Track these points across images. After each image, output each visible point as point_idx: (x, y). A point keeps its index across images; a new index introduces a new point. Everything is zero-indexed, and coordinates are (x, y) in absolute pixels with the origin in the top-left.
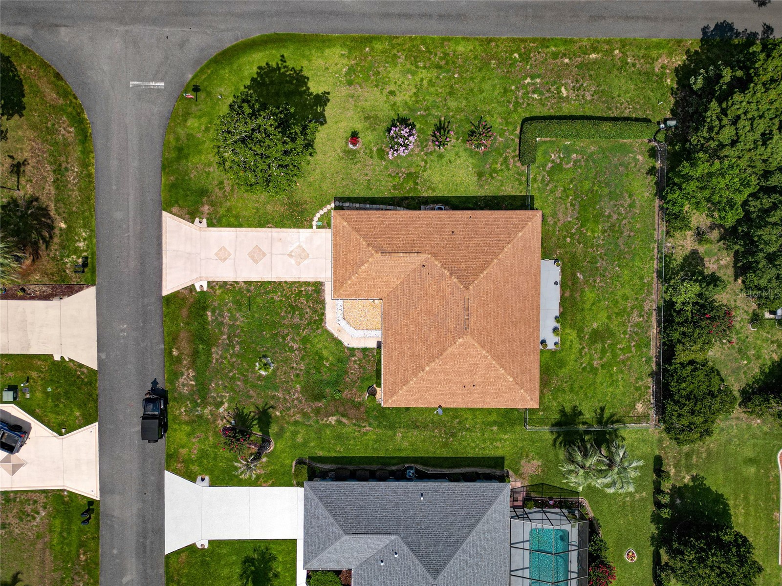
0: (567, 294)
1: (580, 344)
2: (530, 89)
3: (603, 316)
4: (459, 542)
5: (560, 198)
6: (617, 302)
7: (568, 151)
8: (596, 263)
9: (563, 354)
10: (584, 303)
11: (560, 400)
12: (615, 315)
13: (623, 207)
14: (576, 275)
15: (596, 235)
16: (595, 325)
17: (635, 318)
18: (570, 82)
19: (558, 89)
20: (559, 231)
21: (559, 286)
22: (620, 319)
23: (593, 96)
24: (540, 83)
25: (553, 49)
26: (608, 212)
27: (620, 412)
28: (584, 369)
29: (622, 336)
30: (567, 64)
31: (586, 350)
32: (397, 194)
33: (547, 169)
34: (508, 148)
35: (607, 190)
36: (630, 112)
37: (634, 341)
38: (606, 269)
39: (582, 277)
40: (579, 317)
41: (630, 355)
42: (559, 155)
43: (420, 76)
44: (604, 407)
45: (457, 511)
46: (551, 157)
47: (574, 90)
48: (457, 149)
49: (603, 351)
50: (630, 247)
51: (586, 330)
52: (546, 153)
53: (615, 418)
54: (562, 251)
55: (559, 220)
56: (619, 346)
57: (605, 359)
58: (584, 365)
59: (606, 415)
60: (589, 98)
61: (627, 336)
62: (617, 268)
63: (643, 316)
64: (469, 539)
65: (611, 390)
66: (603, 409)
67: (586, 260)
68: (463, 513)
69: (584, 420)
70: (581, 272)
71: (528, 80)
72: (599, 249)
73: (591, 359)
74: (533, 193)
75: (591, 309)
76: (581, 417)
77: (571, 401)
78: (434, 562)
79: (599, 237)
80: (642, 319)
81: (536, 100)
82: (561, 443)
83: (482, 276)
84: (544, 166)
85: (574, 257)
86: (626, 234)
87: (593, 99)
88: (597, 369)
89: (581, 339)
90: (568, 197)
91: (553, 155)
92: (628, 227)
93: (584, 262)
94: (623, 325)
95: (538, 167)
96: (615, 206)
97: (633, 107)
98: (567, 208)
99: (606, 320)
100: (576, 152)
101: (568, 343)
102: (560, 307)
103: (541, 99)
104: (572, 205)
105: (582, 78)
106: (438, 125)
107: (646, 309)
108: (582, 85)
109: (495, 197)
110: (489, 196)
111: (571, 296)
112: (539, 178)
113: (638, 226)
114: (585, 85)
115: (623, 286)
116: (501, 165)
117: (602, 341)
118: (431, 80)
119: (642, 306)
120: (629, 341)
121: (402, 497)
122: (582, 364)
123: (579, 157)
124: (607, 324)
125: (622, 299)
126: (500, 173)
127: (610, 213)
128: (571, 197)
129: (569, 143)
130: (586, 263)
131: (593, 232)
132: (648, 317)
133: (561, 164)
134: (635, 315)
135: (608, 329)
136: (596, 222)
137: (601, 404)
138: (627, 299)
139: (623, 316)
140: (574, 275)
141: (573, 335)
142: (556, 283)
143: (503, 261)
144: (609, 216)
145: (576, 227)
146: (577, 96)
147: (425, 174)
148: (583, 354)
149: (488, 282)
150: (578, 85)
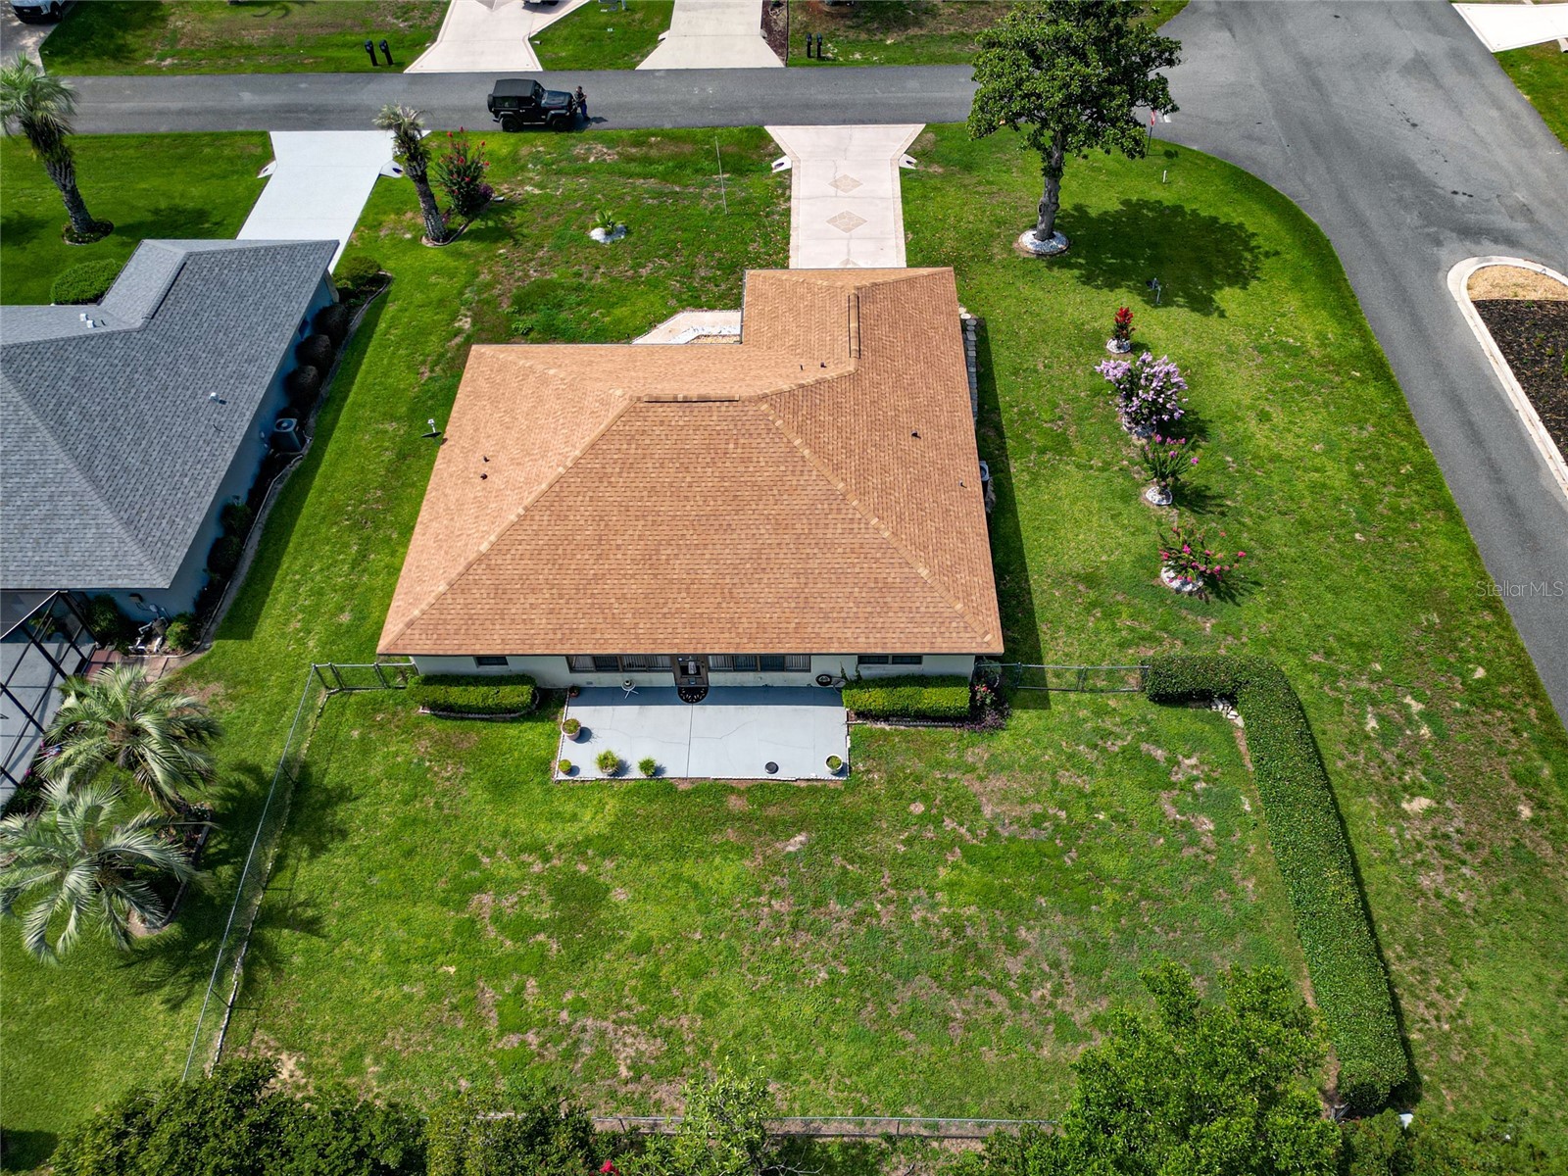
0: (734, 803)
1: (560, 847)
2: (1389, 709)
3: (651, 920)
4: (59, 425)
5: (1056, 783)
6: (697, 975)
7: (1222, 804)
8: (841, 897)
9: (537, 792)
10: (701, 855)
11: (384, 788)
12: (650, 968)
13: (1055, 993)
14: (799, 831)
15: (941, 897)
16: (619, 896)
17: (633, 1046)
18: (1459, 823)
19: (1420, 790)
20: (945, 780)
21: (764, 775)
22: (634, 989)
23: (1438, 896)
24: (1419, 737)
25: (1546, 772)
26: (1030, 938)
27: (282, 997)
28: (473, 862)
29: (569, 996)
30: (1516, 814)
31: (537, 868)
32: (1008, 416)
33: (1144, 747)
34: (1185, 643)
35: (1107, 931)
36: (1427, 1022)
37: (543, 1045)
38: (820, 934)
39: (790, 849)
40: (657, 839)
41: (492, 1028)
42: (1197, 779)
43: (1331, 468)
44: (315, 933)
45: (145, 451)
46: (1189, 757)
47: (1434, 837)
48: (1154, 528)
49: (522, 928)
50: (904, 1022)
51: (609, 865)
52: (1197, 744)
53: (264, 974)
54: (880, 787)
55: (981, 779)
56: (532, 983)
57: (492, 932)
58: (486, 860)
59: (284, 939)
60: (1425, 882)
61: (564, 1015)
62: (823, 975)
63: (637, 1079)
64: (55, 450)
65: (377, 955)
66: (311, 927)
67: (852, 862)
68: (134, 461)
69: (292, 862)
70: (809, 849)
71: (1416, 707)
72: (892, 907)
73: (503, 885)
74: (1057, 708)
75: (677, 878)
76: (305, 852)
77: (371, 821)
78: (35, 363)
79: (934, 907)
80: (624, 1072)
81: (1361, 725)
82: (239, 785)
83: (797, 442)
84: (1153, 737)
85: (861, 824)
86: (955, 1007)
87: (1423, 894)
88: (463, 904)
89: (580, 848)
90: (1062, 805)
91: (1193, 761)
92: (983, 1015)
93: (845, 857)
94: (607, 1002)
95: (1144, 721)
96: (1056, 965)
97: (1447, 1036)
98: (1023, 801)
99: (632, 936)
100: (1223, 832)
101: (569, 808)
102: (692, 780)
103: (1368, 737)
104: (1038, 820)
105: (1485, 863)
106: (1208, 493)
107: (662, 1091)
108: (1464, 863)
109: (1030, 613)
110: (1030, 599)
111: (731, 817)
112: (1108, 724)
113: (990, 1057)
114: (1464, 870)
115: (759, 997)
116: (1132, 630)
117: (562, 920)
118: (1324, 486)
119: (673, 1073)
120: (544, 1023)
121: (232, 367)
122: (491, 853)
123: (1208, 841)
124: (622, 938)
125: (708, 995)
126: (1104, 625)
127: (1025, 945)
128: (1063, 814)
129: (1247, 808)
130: (838, 861)
131: (952, 886)
132: (628, 1100)
133: (1172, 786)
134: (643, 1047)
135: (603, 939)
136: (988, 898)
137: (331, 924)
138: (707, 1014)
139: (643, 1001)
140: (800, 824)
141: (593, 822)
142: (772, 768)
143: (839, 510)
144: (1014, 947)
145: (963, 830)
146: (1419, 847)
147: (1071, 468)
148: (525, 857)
149: (777, 464)
150: (1458, 850)
